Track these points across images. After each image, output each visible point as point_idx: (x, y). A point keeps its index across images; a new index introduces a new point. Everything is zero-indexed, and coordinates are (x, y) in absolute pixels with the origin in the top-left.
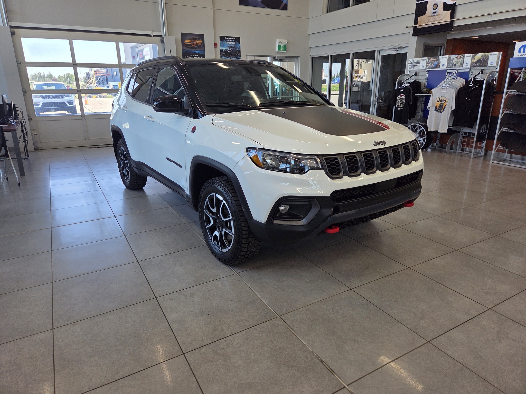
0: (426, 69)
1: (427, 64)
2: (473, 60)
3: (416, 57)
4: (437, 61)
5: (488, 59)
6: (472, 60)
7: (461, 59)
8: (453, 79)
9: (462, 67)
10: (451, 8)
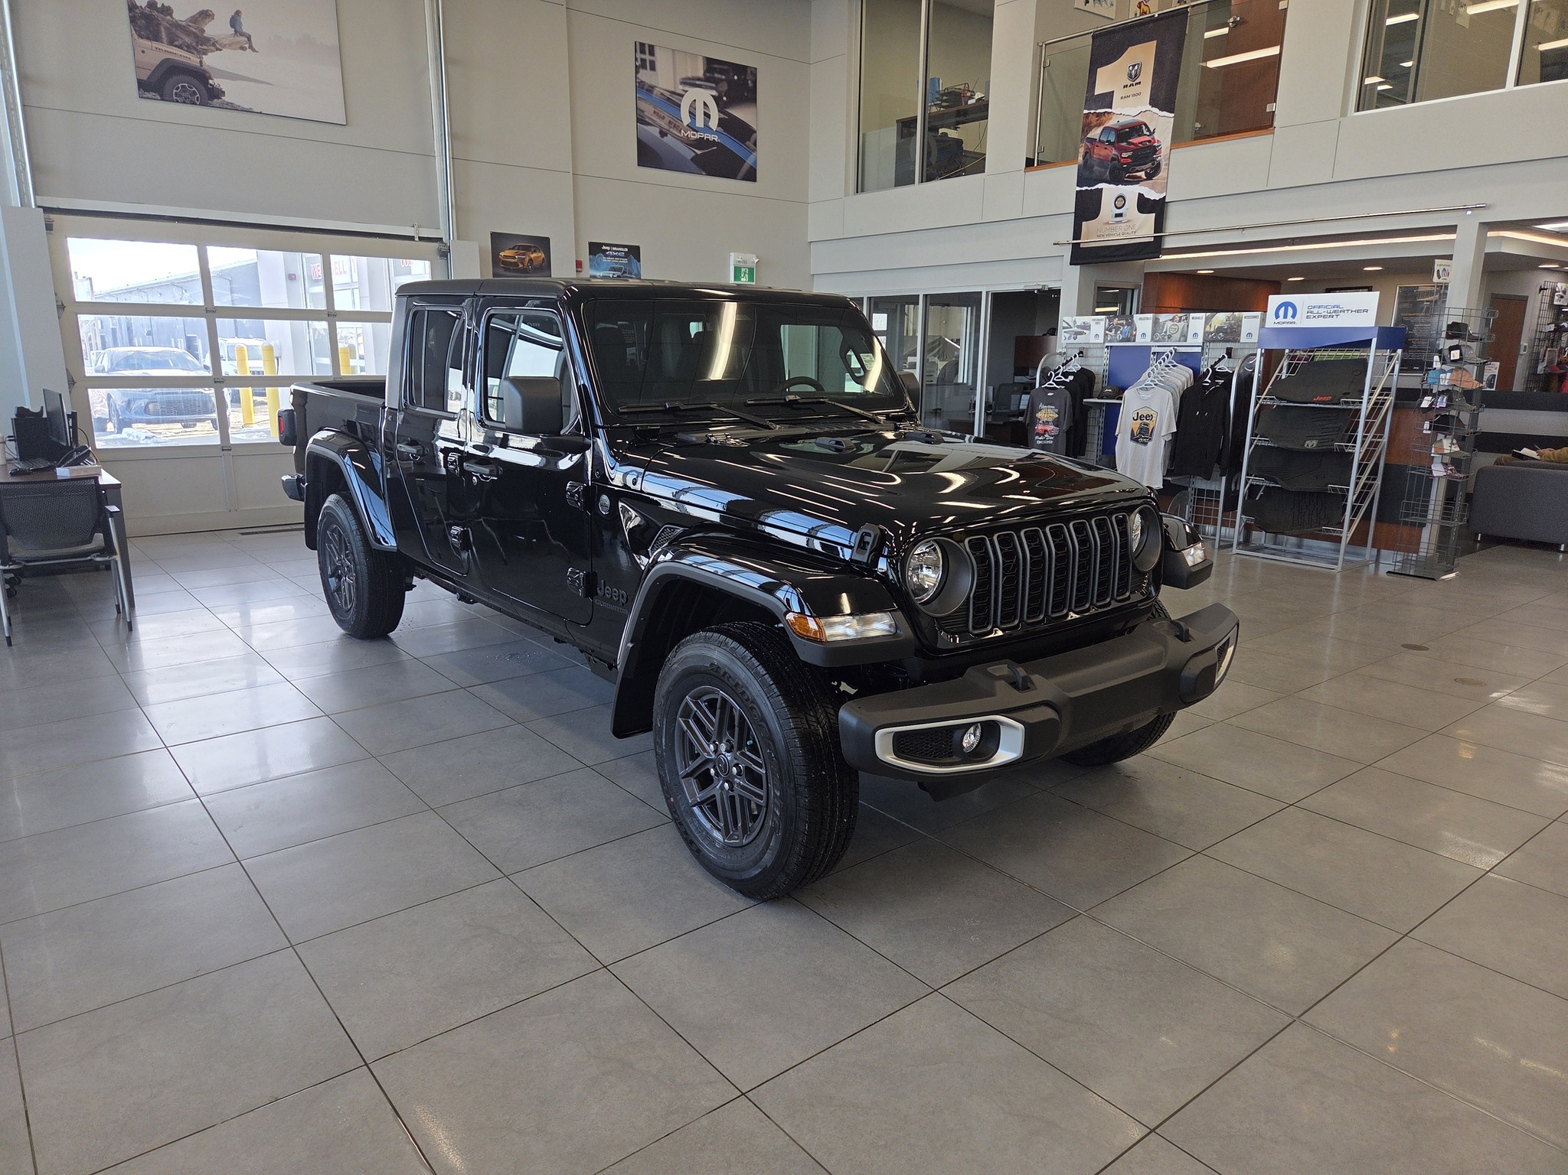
0: (1104, 343)
1: (1107, 332)
2: (1208, 326)
3: (1080, 313)
4: (1129, 326)
5: (1240, 326)
6: (1205, 328)
7: (1182, 322)
8: (1166, 368)
9: (1186, 341)
10: (1155, 208)
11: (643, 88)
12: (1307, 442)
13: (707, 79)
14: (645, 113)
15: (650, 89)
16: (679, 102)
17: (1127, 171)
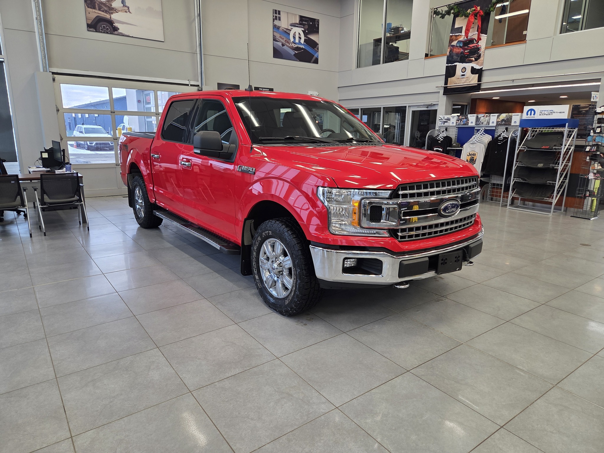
0: (456, 126)
1: (457, 121)
3: (446, 114)
4: (465, 119)
5: (511, 119)
6: (497, 119)
7: (488, 118)
8: (481, 136)
9: (489, 125)
10: (479, 72)
11: (276, 27)
12: (539, 165)
13: (300, 24)
14: (277, 37)
15: (278, 28)
16: (289, 33)
17: (467, 57)
